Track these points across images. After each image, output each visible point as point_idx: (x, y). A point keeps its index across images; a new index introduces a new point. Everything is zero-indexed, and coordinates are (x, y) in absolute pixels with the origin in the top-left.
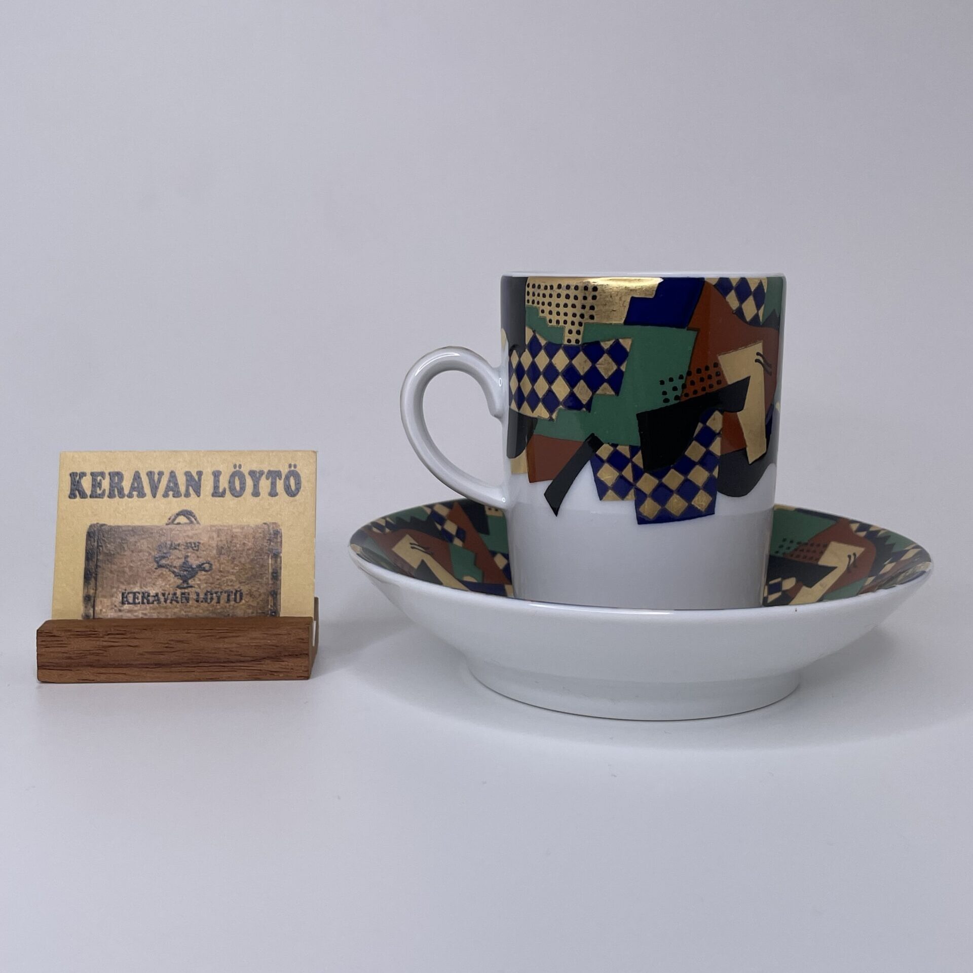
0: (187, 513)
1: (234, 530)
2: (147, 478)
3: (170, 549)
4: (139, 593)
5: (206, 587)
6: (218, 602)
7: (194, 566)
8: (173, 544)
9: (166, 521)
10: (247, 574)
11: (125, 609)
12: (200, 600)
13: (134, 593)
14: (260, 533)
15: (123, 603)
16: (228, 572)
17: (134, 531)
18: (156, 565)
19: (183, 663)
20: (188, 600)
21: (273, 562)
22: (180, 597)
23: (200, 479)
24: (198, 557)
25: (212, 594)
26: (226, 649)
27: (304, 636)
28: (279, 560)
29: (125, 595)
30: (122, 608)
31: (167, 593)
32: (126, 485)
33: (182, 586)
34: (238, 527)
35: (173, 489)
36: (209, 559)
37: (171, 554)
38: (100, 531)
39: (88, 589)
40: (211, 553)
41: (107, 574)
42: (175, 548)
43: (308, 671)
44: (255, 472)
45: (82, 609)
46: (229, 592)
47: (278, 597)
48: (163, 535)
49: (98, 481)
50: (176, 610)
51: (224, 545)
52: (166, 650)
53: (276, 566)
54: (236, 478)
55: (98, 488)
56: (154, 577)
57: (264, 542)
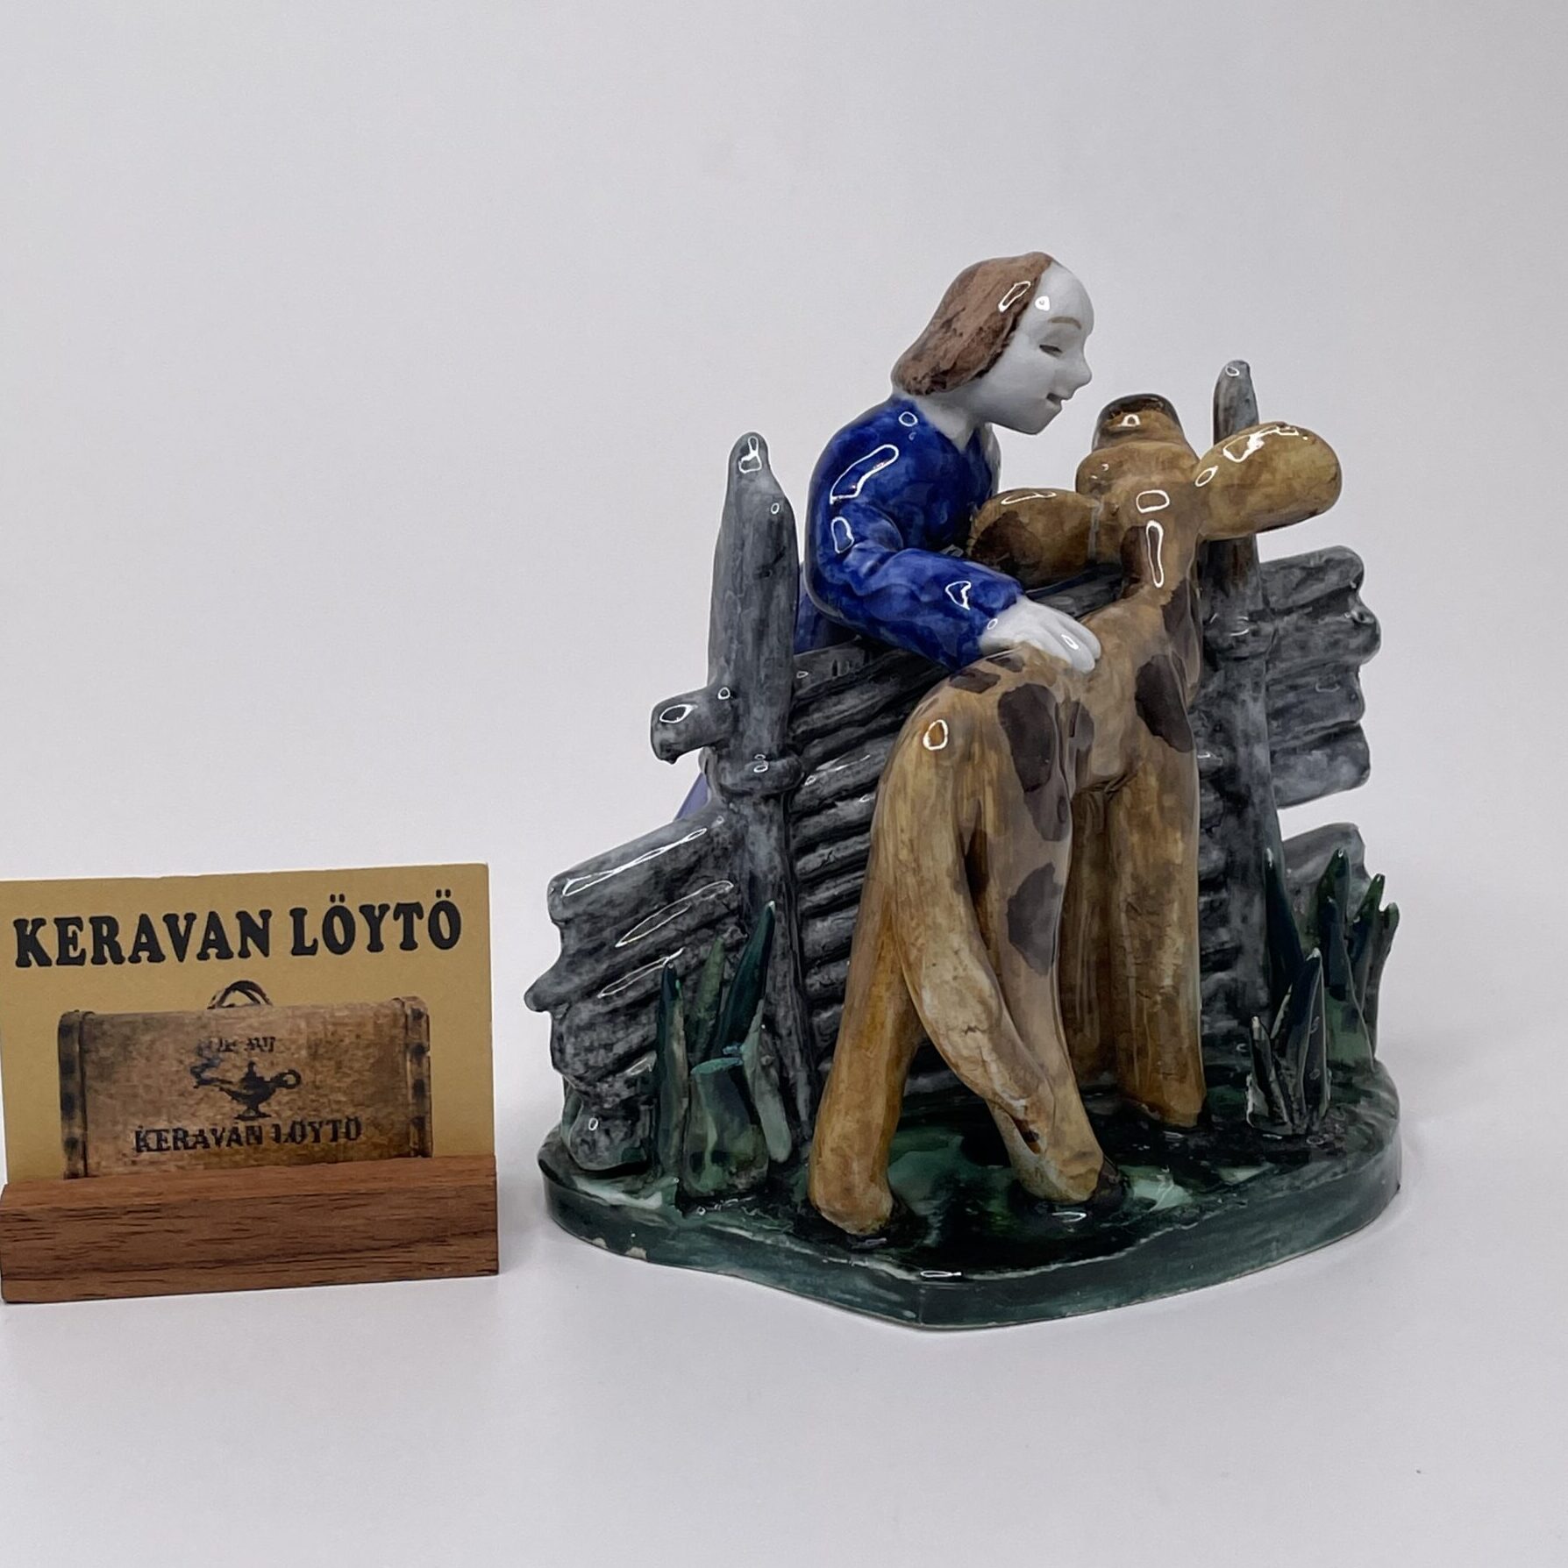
0: (244, 987)
1: (337, 1014)
2: (164, 925)
3: (219, 1050)
4: (167, 1131)
5: (292, 1116)
6: (317, 1139)
7: (267, 1079)
8: (224, 1042)
9: (208, 1005)
10: (364, 1089)
11: (144, 1160)
12: (283, 1138)
13: (159, 1132)
14: (386, 1016)
15: (139, 1150)
16: (333, 1089)
17: (148, 1022)
18: (194, 1082)
19: (268, 1257)
20: (259, 1140)
21: (415, 1066)
22: (243, 1135)
23: (266, 923)
24: (272, 1064)
25: (303, 1127)
26: (345, 1227)
27: (488, 1199)
28: (425, 1061)
29: (142, 1136)
30: (137, 1159)
31: (219, 1129)
32: (126, 941)
33: (246, 1115)
34: (346, 1007)
35: (216, 943)
36: (293, 1066)
37: (222, 1060)
38: (81, 1023)
39: (70, 1127)
40: (296, 1056)
41: (101, 1099)
42: (228, 1049)
43: (497, 1260)
44: (372, 907)
45: (62, 1164)
46: (335, 1123)
47: (427, 1128)
48: (204, 1027)
49: (70, 935)
50: (238, 1158)
51: (321, 1040)
52: (236, 1235)
53: (421, 1074)
54: (337, 921)
55: (71, 947)
56: (191, 1102)
57: (395, 1032)
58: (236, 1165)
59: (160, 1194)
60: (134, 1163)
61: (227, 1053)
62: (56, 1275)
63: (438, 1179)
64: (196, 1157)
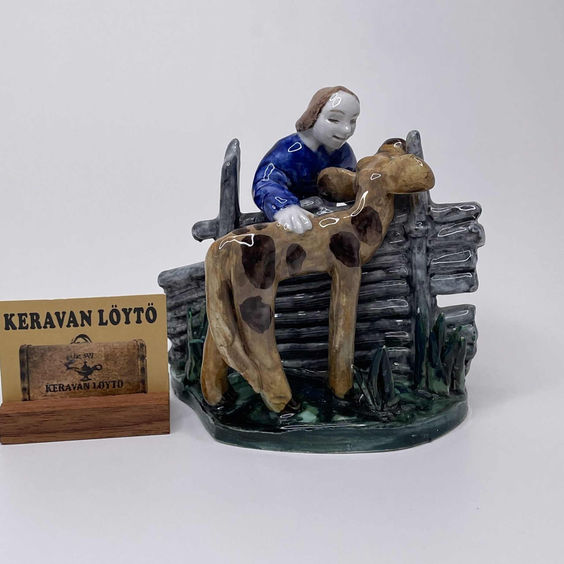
0: (83, 336)
1: (114, 345)
2: (55, 315)
3: (74, 358)
4: (57, 385)
5: (99, 380)
6: (108, 387)
7: (91, 367)
8: (76, 355)
9: (70, 342)
10: (124, 371)
11: (48, 395)
12: (96, 387)
13: (54, 385)
14: (131, 346)
15: (47, 391)
16: (113, 370)
17: (50, 348)
18: (66, 368)
19: (91, 428)
20: (88, 388)
21: (141, 362)
22: (83, 386)
23: (90, 315)
24: (92, 362)
25: (103, 384)
26: (117, 418)
27: (166, 408)
28: (145, 361)
29: (48, 387)
30: (47, 394)
31: (75, 384)
32: (42, 321)
33: (84, 379)
34: (118, 343)
35: (73, 321)
36: (100, 363)
37: (75, 361)
38: (27, 349)
39: (23, 383)
40: (101, 359)
41: (35, 375)
42: (77, 357)
43: (169, 429)
44: (126, 309)
45: (21, 395)
46: (114, 382)
47: (146, 384)
48: (69, 350)
49: (23, 319)
50: (81, 394)
51: (109, 354)
52: (81, 421)
53: (144, 365)
54: (114, 314)
55: (23, 323)
56: (65, 375)
57: (134, 351)
58: (80, 397)
59: (54, 407)
60: (46, 396)
61: (77, 359)
62: (18, 435)
63: (149, 402)
64: (67, 394)
